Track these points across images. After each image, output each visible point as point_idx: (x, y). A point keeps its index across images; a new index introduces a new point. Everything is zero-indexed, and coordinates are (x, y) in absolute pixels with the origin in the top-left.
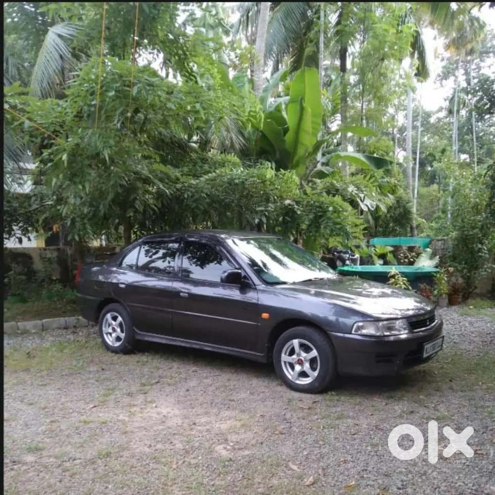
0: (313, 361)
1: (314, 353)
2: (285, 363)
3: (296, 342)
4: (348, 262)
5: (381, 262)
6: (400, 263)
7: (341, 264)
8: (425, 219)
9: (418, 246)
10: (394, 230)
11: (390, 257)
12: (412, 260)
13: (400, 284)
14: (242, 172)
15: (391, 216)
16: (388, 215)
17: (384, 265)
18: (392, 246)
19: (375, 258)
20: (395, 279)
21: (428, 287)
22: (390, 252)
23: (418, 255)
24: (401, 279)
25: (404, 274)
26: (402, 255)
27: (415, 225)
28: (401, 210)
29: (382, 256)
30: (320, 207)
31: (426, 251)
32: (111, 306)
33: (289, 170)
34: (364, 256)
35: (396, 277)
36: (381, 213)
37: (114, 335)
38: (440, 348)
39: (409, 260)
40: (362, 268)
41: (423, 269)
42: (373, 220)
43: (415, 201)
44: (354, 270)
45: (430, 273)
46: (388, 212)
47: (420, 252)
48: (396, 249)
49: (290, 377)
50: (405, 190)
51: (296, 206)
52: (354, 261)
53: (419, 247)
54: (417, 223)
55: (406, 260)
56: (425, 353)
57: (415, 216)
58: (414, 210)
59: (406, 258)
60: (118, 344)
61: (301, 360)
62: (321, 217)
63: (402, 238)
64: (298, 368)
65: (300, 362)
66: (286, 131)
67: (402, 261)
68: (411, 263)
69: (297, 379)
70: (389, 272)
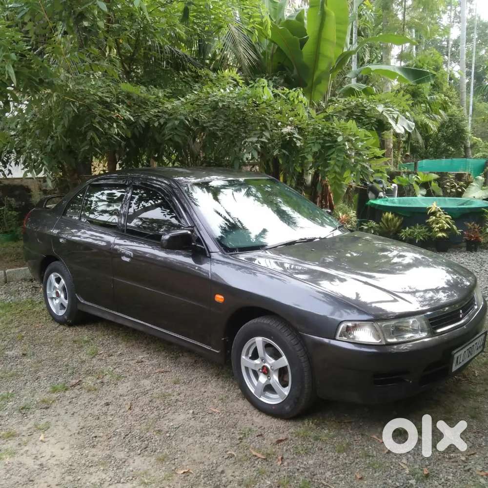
0: (282, 372)
1: (284, 361)
2: (247, 368)
3: (259, 341)
4: (381, 194)
5: (424, 192)
6: (446, 194)
7: (373, 196)
8: (482, 138)
9: (467, 173)
10: (447, 150)
11: (434, 186)
12: (460, 190)
13: (442, 223)
14: (231, 92)
15: (443, 136)
16: (440, 135)
17: (426, 195)
18: (437, 173)
19: (417, 187)
20: (435, 216)
21: (477, 226)
22: (435, 180)
23: (468, 184)
24: (444, 216)
25: (447, 211)
26: (448, 184)
27: (469, 145)
28: (454, 128)
29: (425, 185)
30: (329, 135)
31: (477, 179)
32: (54, 264)
33: (294, 89)
34: (404, 184)
35: (438, 215)
36: (432, 132)
37: (57, 301)
38: (480, 350)
39: (456, 189)
40: (400, 202)
41: (471, 203)
42: (423, 139)
43: (470, 119)
44: (388, 204)
45: (480, 208)
46: (439, 130)
47: (470, 180)
48: (442, 177)
49: (252, 390)
50: (459, 107)
51: (296, 135)
52: (389, 193)
53: (469, 175)
54: (472, 142)
55: (454, 190)
56: (454, 365)
57: (470, 135)
58: (469, 128)
59: (454, 187)
60: (61, 313)
61: (267, 369)
62: (330, 148)
63: (454, 159)
64: (263, 379)
65: (266, 371)
66: (303, 43)
67: (449, 191)
68: (459, 194)
69: (262, 394)
70: (430, 208)
